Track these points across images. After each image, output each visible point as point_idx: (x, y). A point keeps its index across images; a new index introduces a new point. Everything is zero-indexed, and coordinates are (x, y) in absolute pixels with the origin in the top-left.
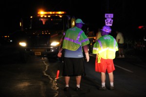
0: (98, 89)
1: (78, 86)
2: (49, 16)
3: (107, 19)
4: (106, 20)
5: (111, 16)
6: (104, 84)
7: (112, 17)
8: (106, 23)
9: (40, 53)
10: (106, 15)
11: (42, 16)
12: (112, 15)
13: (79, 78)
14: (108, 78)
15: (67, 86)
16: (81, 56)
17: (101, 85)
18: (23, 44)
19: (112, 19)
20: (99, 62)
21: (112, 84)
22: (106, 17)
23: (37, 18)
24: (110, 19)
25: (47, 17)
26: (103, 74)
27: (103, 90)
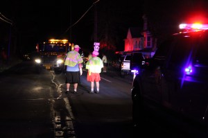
1: (75, 90)
3: (96, 46)
5: (98, 44)
6: (92, 90)
8: (95, 49)
9: (49, 67)
10: (95, 43)
11: (51, 42)
13: (76, 85)
14: (95, 86)
15: (68, 90)
16: (77, 70)
18: (38, 61)
20: (90, 74)
21: (98, 90)
23: (48, 43)
25: (55, 44)
26: (93, 83)
27: (92, 93)
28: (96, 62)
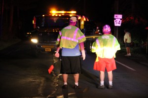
0: (97, 87)
1: (77, 84)
2: (60, 15)
3: (116, 19)
4: (115, 21)
7: (121, 18)
8: (115, 23)
9: (50, 49)
10: (115, 15)
11: (53, 15)
12: (121, 15)
15: (66, 83)
16: (78, 54)
17: (100, 84)
19: (121, 19)
21: (111, 83)
22: (115, 17)
24: (119, 20)
25: (58, 16)
27: (102, 89)
28: (105, 43)
